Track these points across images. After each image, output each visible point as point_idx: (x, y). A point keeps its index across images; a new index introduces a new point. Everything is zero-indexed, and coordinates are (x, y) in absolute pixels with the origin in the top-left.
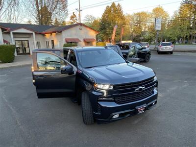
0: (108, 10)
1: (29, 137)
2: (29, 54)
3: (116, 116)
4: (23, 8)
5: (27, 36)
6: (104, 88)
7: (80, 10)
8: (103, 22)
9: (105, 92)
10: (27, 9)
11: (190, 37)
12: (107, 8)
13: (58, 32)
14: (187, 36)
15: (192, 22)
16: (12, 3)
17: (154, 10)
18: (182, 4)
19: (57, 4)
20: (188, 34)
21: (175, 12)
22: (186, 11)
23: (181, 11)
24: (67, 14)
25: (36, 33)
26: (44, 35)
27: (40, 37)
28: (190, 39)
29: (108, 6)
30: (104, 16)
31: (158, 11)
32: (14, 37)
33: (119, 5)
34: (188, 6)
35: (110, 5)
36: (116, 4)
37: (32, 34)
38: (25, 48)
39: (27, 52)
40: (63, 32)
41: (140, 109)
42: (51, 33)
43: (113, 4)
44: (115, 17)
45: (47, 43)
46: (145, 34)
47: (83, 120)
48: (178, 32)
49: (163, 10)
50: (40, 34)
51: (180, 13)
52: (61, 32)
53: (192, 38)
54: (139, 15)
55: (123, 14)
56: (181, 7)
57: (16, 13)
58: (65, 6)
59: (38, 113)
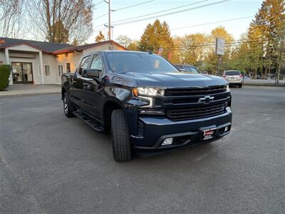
0: (150, 30)
1: (20, 179)
2: (32, 82)
3: (168, 141)
4: (27, 18)
5: (31, 56)
6: (150, 94)
7: (110, 27)
8: (142, 46)
9: (151, 99)
10: (33, 20)
11: (264, 69)
12: (148, 27)
13: (78, 51)
14: (259, 69)
15: (265, 49)
16: (11, 11)
17: (213, 32)
18: (252, 25)
19: (78, 15)
20: (261, 66)
21: (242, 35)
22: (258, 34)
23: (250, 34)
24: (91, 30)
25: (44, 53)
26: (55, 56)
27: (50, 58)
28: (264, 73)
29: (150, 25)
30: (143, 38)
31: (219, 33)
32: (10, 57)
33: (165, 23)
34: (260, 28)
35: (152, 24)
36: (161, 22)
37: (38, 53)
38: (26, 75)
39: (29, 80)
40: (84, 51)
41: (207, 132)
42: (67, 53)
43: (157, 23)
44: (159, 39)
45: (60, 67)
46: (201, 65)
47: (114, 152)
48: (247, 62)
49: (225, 32)
50: (50, 54)
51: (249, 36)
52: (81, 51)
53: (266, 72)
54: (193, 37)
55: (171, 36)
56: (250, 29)
57: (17, 25)
58: (88, 19)
59: (39, 149)
